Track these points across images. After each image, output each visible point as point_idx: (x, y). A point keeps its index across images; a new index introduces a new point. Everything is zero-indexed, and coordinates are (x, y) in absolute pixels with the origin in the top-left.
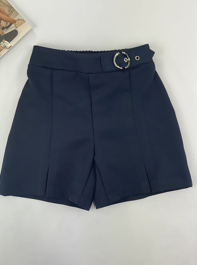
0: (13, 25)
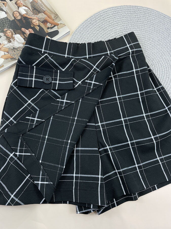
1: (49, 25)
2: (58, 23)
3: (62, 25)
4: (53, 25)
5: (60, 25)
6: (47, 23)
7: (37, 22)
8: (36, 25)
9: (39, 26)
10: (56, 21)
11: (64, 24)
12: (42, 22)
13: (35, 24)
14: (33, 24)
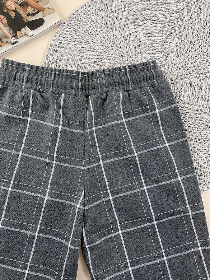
0: (41, 13)
1: (30, 10)
2: (44, 7)
3: (49, 10)
4: (36, 11)
5: (46, 9)
6: (28, 7)
7: (13, 5)
8: (11, 9)
9: (15, 11)
10: (41, 4)
11: (52, 10)
12: (21, 5)
13: (9, 8)
14: (8, 7)
